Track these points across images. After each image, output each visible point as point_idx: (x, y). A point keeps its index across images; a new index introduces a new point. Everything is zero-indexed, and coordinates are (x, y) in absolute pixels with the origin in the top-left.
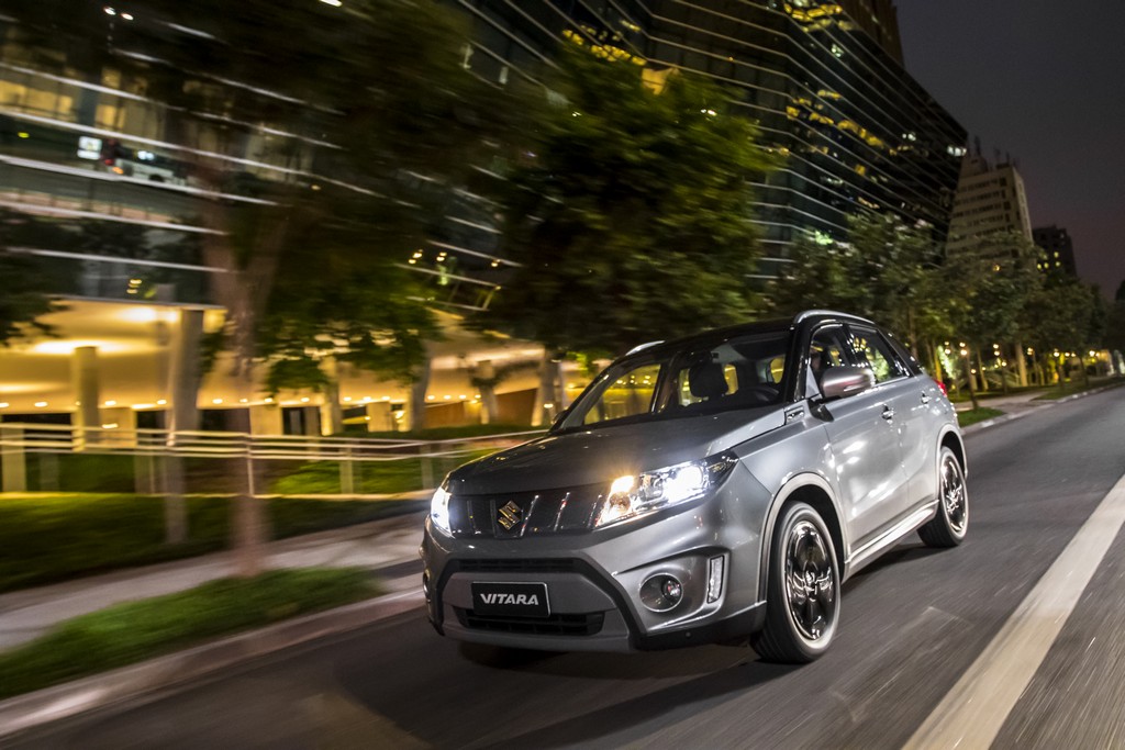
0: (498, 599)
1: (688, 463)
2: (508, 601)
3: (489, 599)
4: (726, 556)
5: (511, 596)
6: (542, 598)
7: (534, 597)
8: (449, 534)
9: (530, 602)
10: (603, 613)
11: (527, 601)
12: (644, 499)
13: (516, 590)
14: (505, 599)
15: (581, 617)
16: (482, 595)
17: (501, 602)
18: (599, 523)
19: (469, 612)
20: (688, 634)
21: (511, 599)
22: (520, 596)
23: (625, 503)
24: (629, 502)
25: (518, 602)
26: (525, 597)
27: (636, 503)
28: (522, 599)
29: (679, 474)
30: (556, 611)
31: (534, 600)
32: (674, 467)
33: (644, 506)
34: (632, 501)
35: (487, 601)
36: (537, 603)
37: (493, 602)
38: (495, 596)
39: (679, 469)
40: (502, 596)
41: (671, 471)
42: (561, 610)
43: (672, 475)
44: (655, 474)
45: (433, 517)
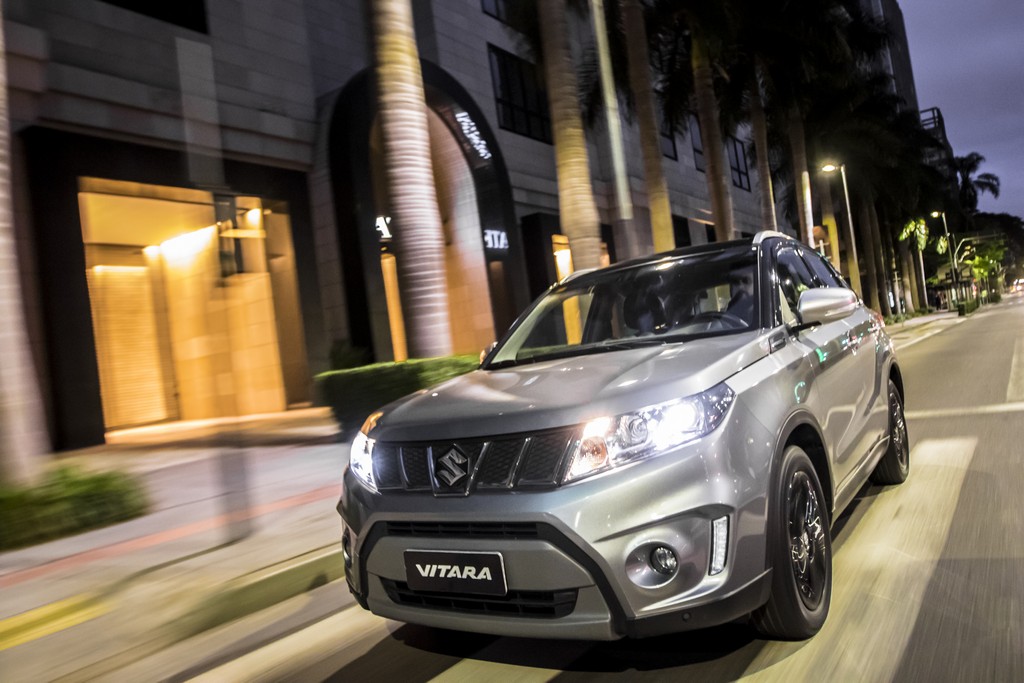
0: (438, 571)
1: (676, 401)
2: (451, 575)
3: (427, 571)
4: (733, 515)
5: (456, 568)
6: (496, 572)
7: (486, 570)
8: (374, 488)
9: (481, 576)
10: (575, 590)
11: (476, 575)
13: (462, 561)
14: (448, 571)
15: (548, 595)
16: (419, 566)
17: (442, 575)
18: (568, 477)
19: (401, 585)
20: (687, 616)
21: (455, 572)
22: (467, 568)
23: (598, 450)
24: (605, 450)
25: (465, 576)
26: (473, 569)
27: (614, 451)
28: (470, 571)
29: (665, 414)
30: (514, 588)
31: (485, 573)
32: (658, 407)
33: (624, 455)
34: (610, 449)
35: (424, 574)
36: (489, 578)
37: (432, 575)
38: (434, 567)
39: (664, 408)
40: (444, 568)
41: (652, 413)
42: (521, 587)
43: (659, 417)
44: (637, 414)
45: (353, 468)
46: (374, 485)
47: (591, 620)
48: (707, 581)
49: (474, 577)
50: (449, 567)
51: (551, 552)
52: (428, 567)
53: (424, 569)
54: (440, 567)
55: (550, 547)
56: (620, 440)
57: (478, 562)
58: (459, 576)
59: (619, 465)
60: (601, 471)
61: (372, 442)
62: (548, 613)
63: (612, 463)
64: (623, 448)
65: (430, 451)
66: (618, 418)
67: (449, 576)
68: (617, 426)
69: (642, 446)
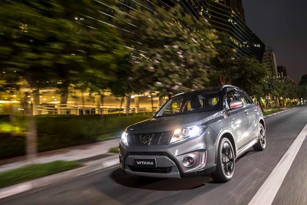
0: (142, 163)
1: (195, 126)
2: (144, 164)
4: (207, 152)
5: (146, 162)
6: (154, 163)
7: (152, 162)
10: (171, 167)
11: (150, 164)
12: (183, 136)
13: (147, 160)
14: (144, 163)
15: (165, 168)
16: (137, 162)
17: (142, 164)
18: (171, 142)
20: (196, 173)
21: (145, 163)
22: (148, 162)
23: (178, 136)
24: (179, 136)
25: (147, 164)
26: (149, 162)
27: (181, 137)
28: (148, 163)
29: (193, 129)
30: (158, 166)
31: (152, 163)
32: (191, 127)
33: (183, 138)
34: (180, 136)
35: (138, 164)
36: (153, 164)
37: (140, 164)
38: (141, 162)
39: (193, 127)
40: (143, 162)
41: (190, 128)
42: (160, 166)
43: (191, 129)
44: (186, 129)
45: (122, 140)
46: (127, 144)
47: (175, 174)
48: (200, 166)
52: (139, 162)
55: (166, 157)
56: (183, 134)
57: (150, 160)
59: (182, 140)
60: (178, 141)
61: (127, 134)
62: (166, 172)
63: (181, 139)
65: (140, 136)
66: (183, 130)
68: (182, 131)
69: (187, 136)
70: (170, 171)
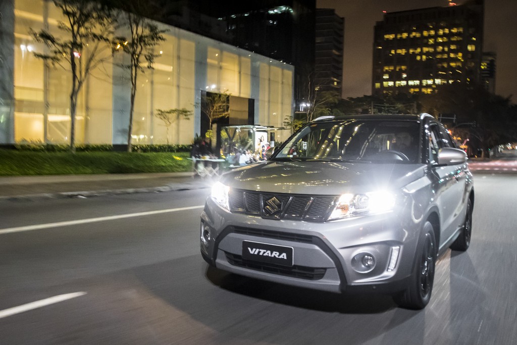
46: (228, 208)
47: (331, 283)
48: (385, 273)
49: (277, 257)
50: (265, 251)
51: (318, 250)
52: (254, 250)
53: (252, 250)
54: (260, 250)
55: (317, 248)
56: (355, 205)
57: (281, 250)
58: (270, 255)
59: (351, 217)
60: (345, 217)
62: (311, 277)
63: (349, 215)
64: (356, 209)
65: (262, 197)
66: (355, 195)
67: (265, 255)
68: (354, 199)
69: (363, 210)
70: (321, 276)
